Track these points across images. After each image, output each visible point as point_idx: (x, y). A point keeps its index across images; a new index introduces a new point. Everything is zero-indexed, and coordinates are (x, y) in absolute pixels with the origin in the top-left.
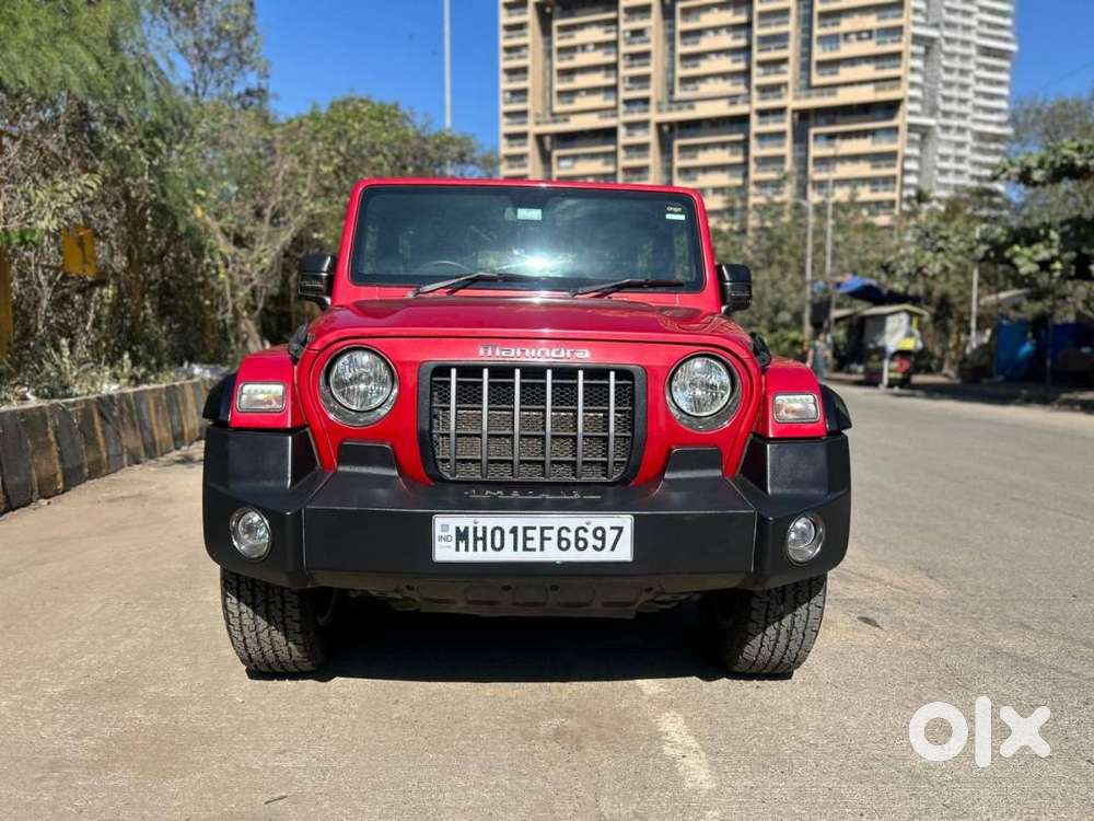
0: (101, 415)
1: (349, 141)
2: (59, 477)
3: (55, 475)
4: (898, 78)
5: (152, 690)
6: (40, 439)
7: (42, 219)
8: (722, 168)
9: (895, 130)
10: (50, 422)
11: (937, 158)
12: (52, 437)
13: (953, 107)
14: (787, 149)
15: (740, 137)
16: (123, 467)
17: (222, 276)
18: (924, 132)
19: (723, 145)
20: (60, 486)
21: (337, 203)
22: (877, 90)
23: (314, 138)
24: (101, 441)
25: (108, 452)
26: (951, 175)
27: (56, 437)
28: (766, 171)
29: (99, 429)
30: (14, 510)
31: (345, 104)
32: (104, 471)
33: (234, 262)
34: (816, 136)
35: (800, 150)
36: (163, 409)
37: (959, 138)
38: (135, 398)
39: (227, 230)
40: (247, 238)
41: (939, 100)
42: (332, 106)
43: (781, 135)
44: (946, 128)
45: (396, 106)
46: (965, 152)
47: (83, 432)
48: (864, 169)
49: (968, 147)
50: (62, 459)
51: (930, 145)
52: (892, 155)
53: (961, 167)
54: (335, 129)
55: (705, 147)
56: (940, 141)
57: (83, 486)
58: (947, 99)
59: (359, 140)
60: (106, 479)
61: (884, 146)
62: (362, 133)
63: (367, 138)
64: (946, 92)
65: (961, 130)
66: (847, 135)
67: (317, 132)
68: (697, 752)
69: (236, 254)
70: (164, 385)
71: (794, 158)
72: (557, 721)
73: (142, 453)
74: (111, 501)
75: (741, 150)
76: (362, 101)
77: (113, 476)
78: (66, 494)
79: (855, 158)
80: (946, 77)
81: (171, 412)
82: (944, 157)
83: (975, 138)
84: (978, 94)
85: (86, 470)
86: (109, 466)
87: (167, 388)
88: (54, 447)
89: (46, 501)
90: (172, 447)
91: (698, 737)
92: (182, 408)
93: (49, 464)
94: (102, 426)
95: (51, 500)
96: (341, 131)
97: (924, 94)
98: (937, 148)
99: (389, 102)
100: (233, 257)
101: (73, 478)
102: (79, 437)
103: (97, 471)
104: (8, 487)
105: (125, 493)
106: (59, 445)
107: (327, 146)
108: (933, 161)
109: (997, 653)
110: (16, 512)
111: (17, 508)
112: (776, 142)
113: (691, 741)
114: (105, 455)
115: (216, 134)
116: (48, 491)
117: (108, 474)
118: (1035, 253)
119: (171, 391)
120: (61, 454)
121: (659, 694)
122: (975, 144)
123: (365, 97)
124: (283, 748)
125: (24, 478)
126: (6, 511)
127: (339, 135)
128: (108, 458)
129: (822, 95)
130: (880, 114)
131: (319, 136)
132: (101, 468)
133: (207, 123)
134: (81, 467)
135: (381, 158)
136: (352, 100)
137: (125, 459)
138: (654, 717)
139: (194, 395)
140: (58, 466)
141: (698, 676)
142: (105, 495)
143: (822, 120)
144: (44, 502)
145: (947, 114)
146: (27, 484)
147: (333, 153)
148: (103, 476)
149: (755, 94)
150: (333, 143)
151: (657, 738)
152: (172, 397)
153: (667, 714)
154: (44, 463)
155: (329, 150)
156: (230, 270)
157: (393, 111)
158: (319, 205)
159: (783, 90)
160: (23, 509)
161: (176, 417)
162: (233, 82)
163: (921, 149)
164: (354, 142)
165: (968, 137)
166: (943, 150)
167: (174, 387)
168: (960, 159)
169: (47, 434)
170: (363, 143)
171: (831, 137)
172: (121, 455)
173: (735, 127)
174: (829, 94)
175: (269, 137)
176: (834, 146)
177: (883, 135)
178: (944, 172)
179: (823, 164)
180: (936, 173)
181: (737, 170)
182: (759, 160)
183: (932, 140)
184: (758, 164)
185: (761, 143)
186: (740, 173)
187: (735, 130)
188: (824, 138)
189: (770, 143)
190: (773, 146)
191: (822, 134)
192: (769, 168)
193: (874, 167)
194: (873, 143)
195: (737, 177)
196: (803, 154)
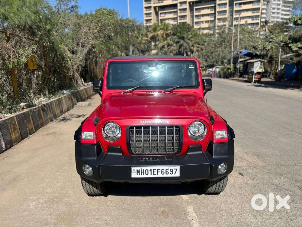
0: (42, 110)
1: (101, 23)
2: (34, 128)
3: (33, 128)
5: (66, 200)
6: (28, 120)
7: (23, 58)
8: (208, 15)
10: (30, 115)
11: (272, 9)
12: (31, 119)
14: (227, 8)
15: (213, 5)
16: (49, 122)
17: (69, 63)
18: (268, 1)
19: (208, 8)
20: (34, 131)
21: (99, 40)
23: (92, 22)
24: (43, 117)
25: (45, 119)
26: (275, 14)
27: (32, 118)
29: (42, 114)
30: (23, 139)
31: (99, 10)
32: (44, 125)
33: (72, 58)
34: (236, 4)
35: (231, 9)
36: (57, 105)
37: (278, 3)
38: (50, 104)
39: (70, 49)
40: (75, 51)
42: (96, 11)
43: (225, 4)
45: (114, 10)
46: (280, 7)
47: (38, 115)
48: (250, 14)
49: (281, 5)
50: (34, 124)
51: (270, 6)
52: (258, 9)
53: (279, 11)
54: (97, 19)
55: (203, 9)
56: (272, 3)
57: (40, 130)
59: (104, 22)
60: (45, 127)
61: (256, 6)
62: (105, 20)
63: (106, 21)
66: (245, 3)
67: (92, 20)
68: (196, 218)
69: (73, 56)
70: (57, 99)
71: (229, 11)
72: (162, 209)
73: (53, 118)
74: (48, 135)
75: (213, 9)
76: (104, 9)
77: (47, 126)
78: (36, 133)
79: (247, 10)
81: (59, 106)
82: (274, 9)
83: (283, 3)
85: (40, 125)
86: (45, 123)
87: (58, 99)
88: (32, 121)
89: (31, 135)
90: (61, 115)
91: (196, 213)
92: (62, 104)
93: (31, 126)
94: (43, 113)
95: (32, 135)
96: (99, 20)
98: (272, 5)
99: (112, 9)
100: (72, 57)
101: (37, 128)
102: (37, 117)
103: (43, 125)
104: (21, 134)
105: (50, 132)
106: (33, 120)
107: (95, 24)
108: (271, 10)
109: (273, 184)
110: (24, 140)
111: (24, 138)
112: (224, 6)
113: (194, 215)
114: (44, 120)
115: (65, 22)
116: (31, 133)
117: (45, 125)
118: (298, 45)
119: (59, 100)
120: (33, 122)
121: (187, 200)
122: (283, 4)
123: (105, 8)
124: (98, 218)
125: (25, 131)
126: (22, 140)
127: (98, 21)
128: (45, 121)
131: (93, 21)
132: (44, 124)
133: (62, 19)
134: (39, 125)
135: (110, 27)
136: (102, 9)
137: (49, 121)
138: (186, 207)
139: (65, 99)
140: (33, 126)
141: (197, 194)
142: (46, 132)
144: (30, 136)
146: (26, 132)
147: (97, 26)
148: (44, 126)
150: (97, 23)
151: (186, 214)
152: (59, 101)
153: (189, 206)
154: (30, 125)
155: (96, 25)
156: (71, 61)
157: (113, 12)
158: (94, 41)
160: (26, 138)
161: (61, 107)
162: (68, 5)
163: (267, 6)
164: (103, 23)
165: (281, 2)
166: (273, 6)
167: (60, 98)
168: (278, 9)
169: (30, 118)
170: (105, 23)
171: (240, 4)
172: (48, 120)
175: (79, 22)
176: (241, 7)
177: (256, 3)
178: (273, 13)
179: (238, 12)
180: (271, 13)
181: (212, 15)
182: (219, 12)
183: (270, 4)
184: (218, 13)
185: (220, 7)
186: (213, 16)
187: (212, 3)
188: (238, 4)
189: (222, 7)
190: (223, 8)
191: (237, 3)
192: (222, 14)
193: (253, 13)
194: (253, 5)
195: (212, 17)
196: (232, 10)
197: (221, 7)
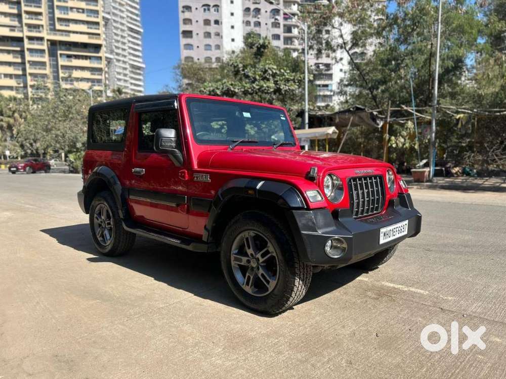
4: (99, 35)
8: (9, 64)
9: (100, 58)
11: (116, 73)
13: (120, 51)
14: (46, 59)
15: (18, 49)
18: (109, 61)
19: (8, 52)
22: (89, 38)
26: (122, 81)
28: (35, 69)
34: (61, 55)
35: (53, 60)
37: (124, 66)
41: (114, 47)
43: (43, 51)
44: (118, 61)
46: (127, 72)
48: (87, 74)
49: (128, 70)
51: (112, 68)
52: (100, 70)
53: (126, 78)
56: (116, 65)
58: (117, 48)
61: (95, 65)
64: (116, 44)
65: (124, 62)
66: (77, 57)
71: (50, 64)
75: (19, 56)
79: (82, 68)
80: (115, 37)
82: (119, 73)
83: (130, 67)
84: (130, 48)
97: (107, 43)
98: (115, 69)
108: (114, 74)
122: (131, 69)
129: (62, 35)
130: (92, 50)
143: (63, 48)
145: (118, 54)
149: (25, 28)
159: (41, 29)
163: (109, 68)
165: (127, 66)
166: (118, 70)
168: (125, 75)
171: (69, 56)
173: (15, 43)
174: (66, 35)
176: (71, 61)
177: (95, 60)
178: (119, 80)
179: (66, 69)
180: (116, 80)
181: (19, 66)
182: (31, 63)
183: (112, 65)
184: (30, 65)
185: (31, 54)
186: (20, 68)
187: (14, 45)
188: (65, 56)
189: (37, 54)
190: (38, 56)
191: (64, 54)
192: (37, 67)
193: (92, 74)
194: (90, 62)
195: (19, 70)
196: (55, 63)
197: (34, 54)
